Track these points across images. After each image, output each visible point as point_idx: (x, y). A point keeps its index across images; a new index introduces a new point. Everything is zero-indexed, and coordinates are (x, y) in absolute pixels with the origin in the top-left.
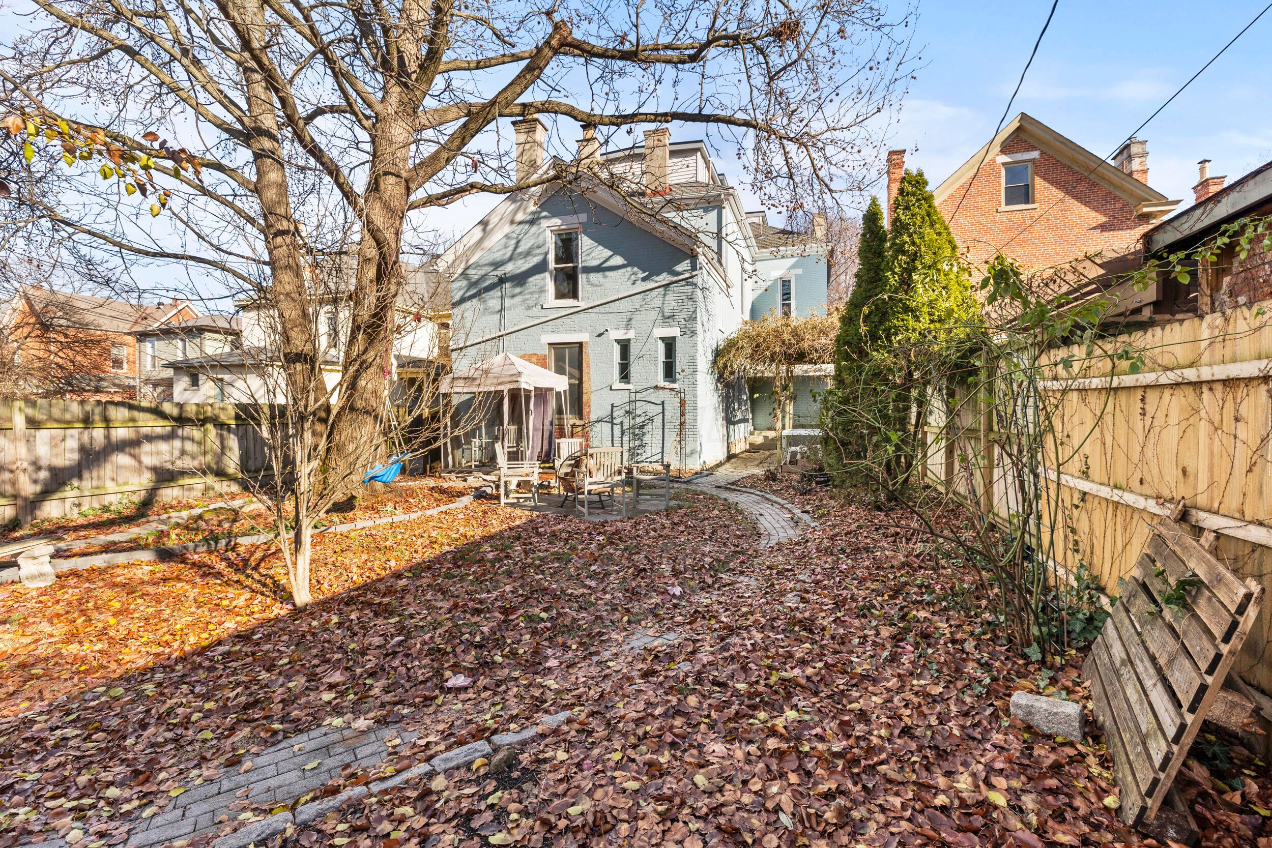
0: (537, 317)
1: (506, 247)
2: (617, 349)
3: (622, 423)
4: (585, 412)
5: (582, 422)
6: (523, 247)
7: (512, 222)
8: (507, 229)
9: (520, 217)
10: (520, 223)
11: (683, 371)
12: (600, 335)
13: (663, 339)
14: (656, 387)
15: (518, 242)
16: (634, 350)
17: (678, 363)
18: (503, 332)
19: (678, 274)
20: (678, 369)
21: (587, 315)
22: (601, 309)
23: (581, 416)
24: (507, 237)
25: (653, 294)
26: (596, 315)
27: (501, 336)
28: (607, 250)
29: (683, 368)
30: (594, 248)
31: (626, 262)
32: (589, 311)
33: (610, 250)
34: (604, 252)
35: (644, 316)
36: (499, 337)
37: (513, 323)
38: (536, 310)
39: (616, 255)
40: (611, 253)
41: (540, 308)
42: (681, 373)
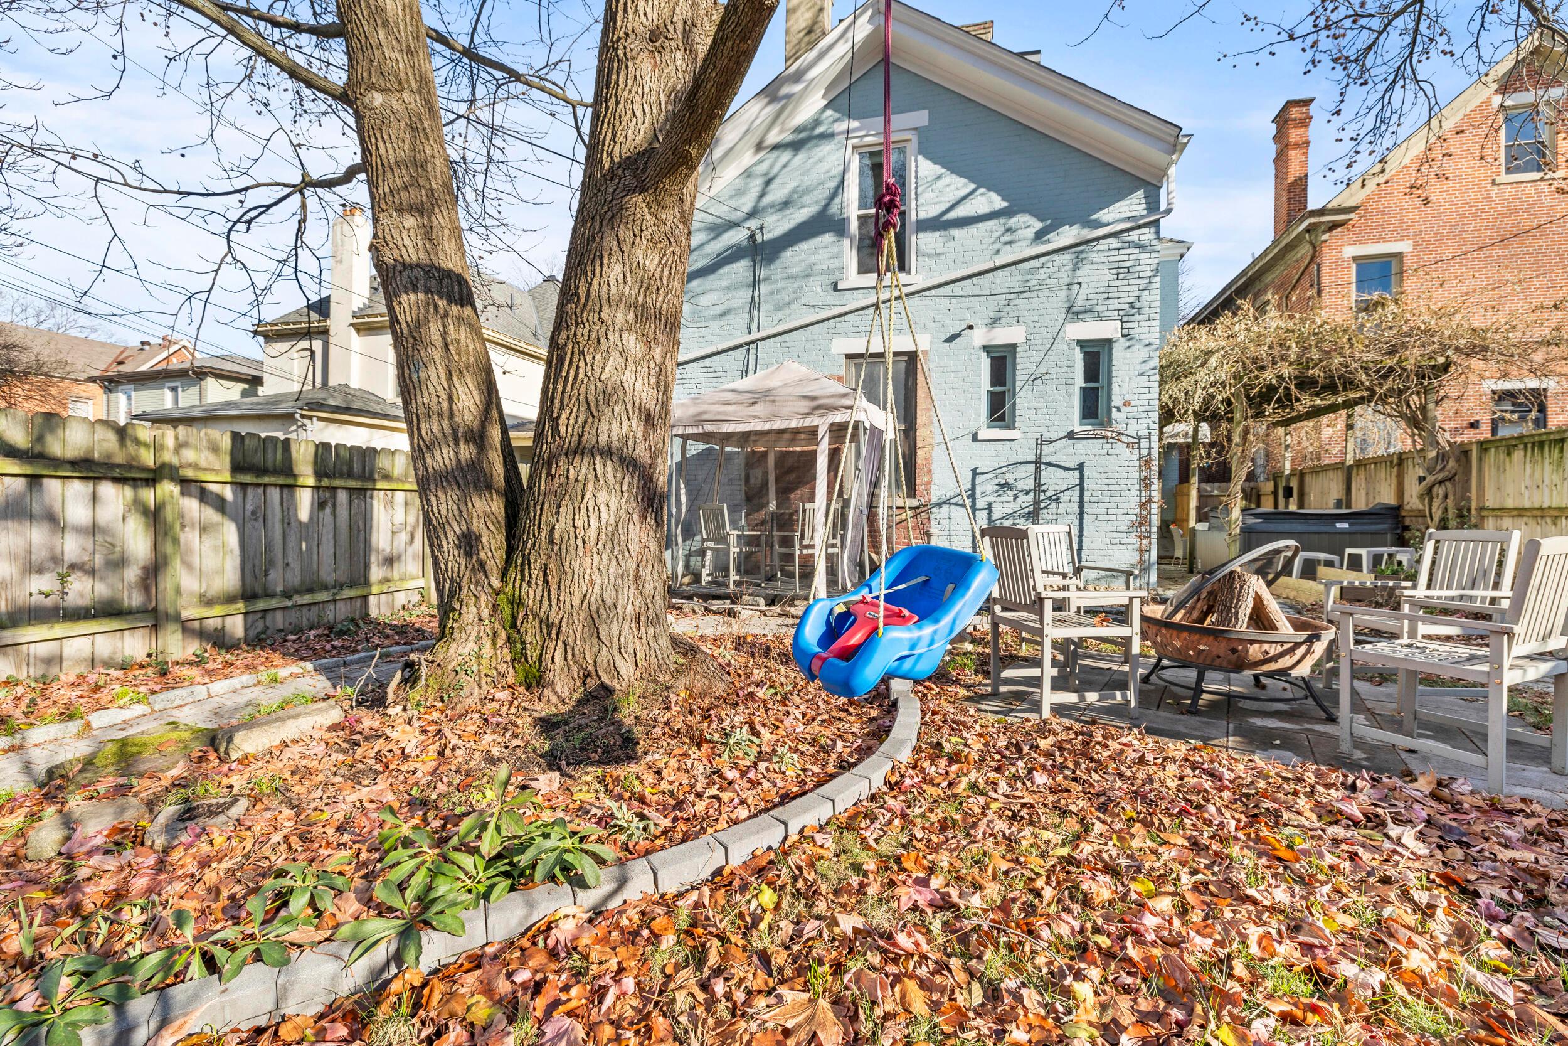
0: (823, 307)
1: (740, 193)
2: (985, 363)
3: (990, 507)
4: (920, 481)
5: (914, 502)
6: (777, 193)
7: (759, 147)
8: (748, 158)
9: (773, 138)
10: (776, 147)
11: (1127, 403)
12: (952, 338)
13: (1081, 343)
14: (1071, 436)
15: (768, 182)
16: (1024, 365)
17: (1115, 389)
18: (755, 335)
19: (1099, 225)
20: (1116, 401)
21: (927, 301)
22: (957, 288)
23: (912, 492)
24: (747, 174)
25: (1066, 257)
26: (947, 300)
27: (753, 342)
28: (963, 180)
29: (1127, 398)
30: (939, 177)
31: (1005, 204)
32: (933, 292)
33: (972, 179)
34: (958, 185)
35: (1045, 300)
36: (748, 344)
37: (776, 319)
38: (823, 294)
39: (982, 190)
40: (973, 186)
41: (830, 288)
42: (1123, 409)
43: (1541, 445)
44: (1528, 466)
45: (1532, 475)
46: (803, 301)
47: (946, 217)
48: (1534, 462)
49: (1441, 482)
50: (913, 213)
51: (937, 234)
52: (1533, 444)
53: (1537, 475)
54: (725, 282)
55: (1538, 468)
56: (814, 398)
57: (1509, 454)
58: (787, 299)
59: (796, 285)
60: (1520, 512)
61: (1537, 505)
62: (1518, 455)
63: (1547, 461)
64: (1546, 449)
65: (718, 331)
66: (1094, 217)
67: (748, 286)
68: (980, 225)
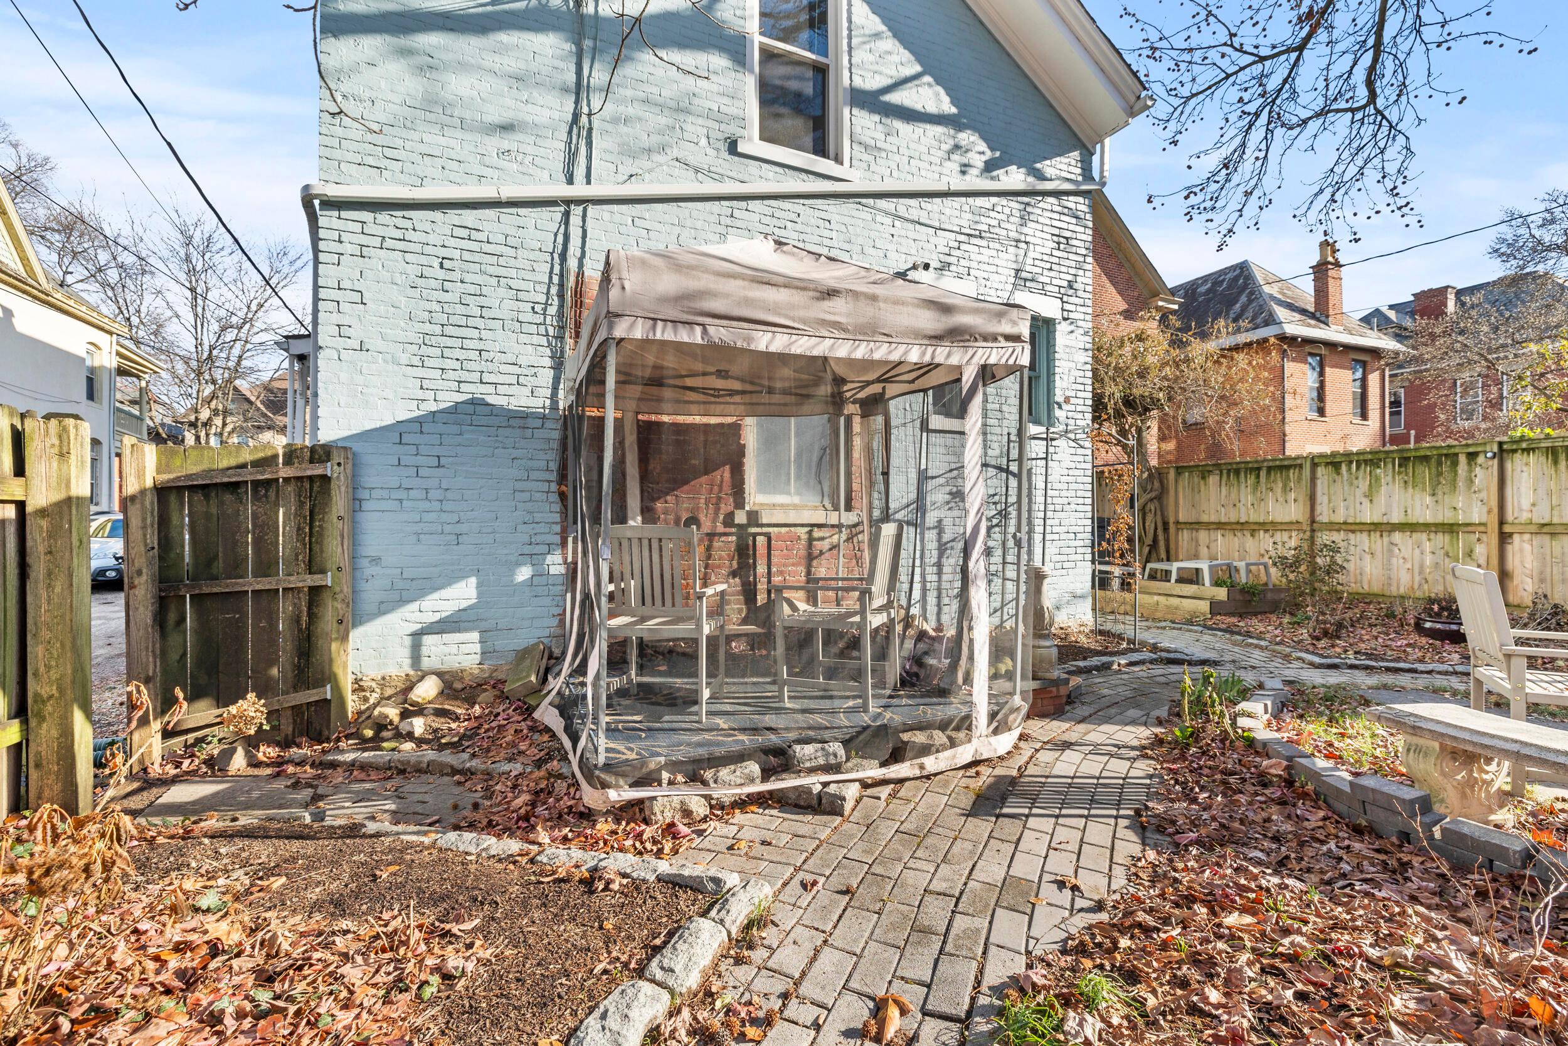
0: (711, 175)
3: (939, 527)
11: (1067, 400)
13: (1030, 316)
17: (1057, 380)
18: (579, 190)
19: (1041, 176)
20: (1058, 395)
25: (1014, 205)
26: (888, 221)
27: (579, 202)
28: (906, 55)
29: (1068, 393)
30: (877, 36)
31: (954, 110)
32: (871, 201)
33: (919, 59)
34: (901, 62)
35: (994, 253)
36: (568, 202)
37: (625, 170)
38: (711, 152)
39: (927, 79)
40: (918, 68)
41: (723, 147)
42: (1064, 406)
43: (1237, 472)
44: (1224, 489)
45: (1228, 496)
46: (675, 152)
47: (887, 98)
48: (1229, 484)
49: (1151, 500)
50: (846, 74)
51: (877, 118)
52: (1229, 471)
53: (1234, 495)
54: (511, 64)
55: (1234, 491)
56: (946, 309)
57: (1203, 478)
58: (645, 141)
59: (663, 121)
60: (1220, 526)
61: (1233, 520)
62: (1213, 479)
63: (1243, 486)
64: (1242, 475)
65: (494, 160)
66: (1038, 166)
67: (565, 90)
68: (928, 126)
